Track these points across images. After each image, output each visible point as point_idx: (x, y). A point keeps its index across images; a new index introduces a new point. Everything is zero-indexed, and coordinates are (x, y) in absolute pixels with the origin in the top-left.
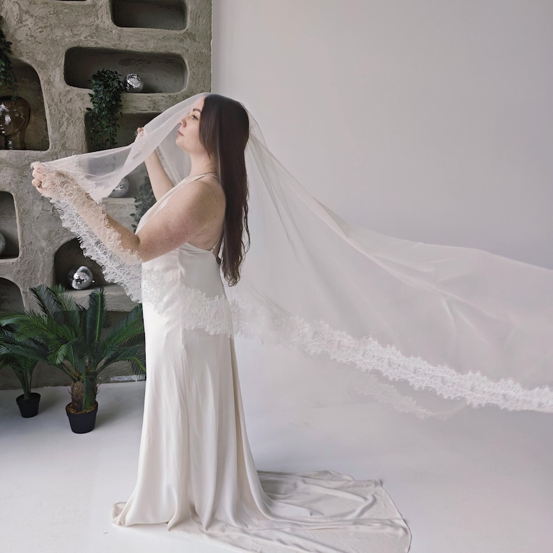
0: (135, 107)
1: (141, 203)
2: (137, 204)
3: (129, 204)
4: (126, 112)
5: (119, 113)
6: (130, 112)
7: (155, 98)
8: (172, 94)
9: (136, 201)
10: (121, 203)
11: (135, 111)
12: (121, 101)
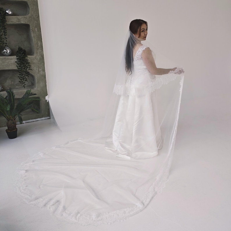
0: (12, 21)
1: (18, 57)
2: (17, 58)
3: (14, 58)
4: (8, 23)
5: (6, 23)
6: (10, 23)
7: (19, 18)
8: (25, 16)
9: (17, 57)
10: (10, 58)
11: (12, 23)
12: (6, 19)
